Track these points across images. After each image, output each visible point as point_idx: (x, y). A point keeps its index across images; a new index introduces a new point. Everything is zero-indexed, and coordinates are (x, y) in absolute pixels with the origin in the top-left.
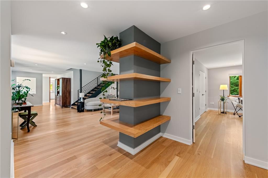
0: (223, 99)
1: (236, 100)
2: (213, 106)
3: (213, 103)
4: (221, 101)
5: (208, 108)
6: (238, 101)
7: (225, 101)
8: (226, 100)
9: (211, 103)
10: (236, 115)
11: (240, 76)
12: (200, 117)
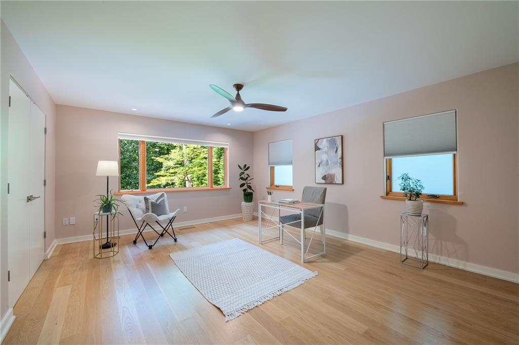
0: (107, 207)
1: (139, 204)
2: (74, 230)
3: (73, 220)
4: (101, 212)
5: (55, 241)
6: (143, 205)
7: (113, 211)
8: (116, 207)
9: (66, 221)
10: (140, 241)
11: (143, 141)
12: (13, 318)
